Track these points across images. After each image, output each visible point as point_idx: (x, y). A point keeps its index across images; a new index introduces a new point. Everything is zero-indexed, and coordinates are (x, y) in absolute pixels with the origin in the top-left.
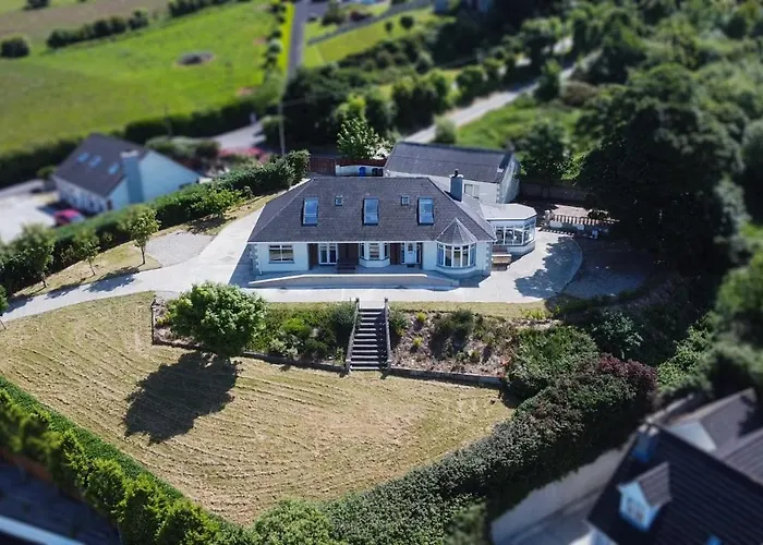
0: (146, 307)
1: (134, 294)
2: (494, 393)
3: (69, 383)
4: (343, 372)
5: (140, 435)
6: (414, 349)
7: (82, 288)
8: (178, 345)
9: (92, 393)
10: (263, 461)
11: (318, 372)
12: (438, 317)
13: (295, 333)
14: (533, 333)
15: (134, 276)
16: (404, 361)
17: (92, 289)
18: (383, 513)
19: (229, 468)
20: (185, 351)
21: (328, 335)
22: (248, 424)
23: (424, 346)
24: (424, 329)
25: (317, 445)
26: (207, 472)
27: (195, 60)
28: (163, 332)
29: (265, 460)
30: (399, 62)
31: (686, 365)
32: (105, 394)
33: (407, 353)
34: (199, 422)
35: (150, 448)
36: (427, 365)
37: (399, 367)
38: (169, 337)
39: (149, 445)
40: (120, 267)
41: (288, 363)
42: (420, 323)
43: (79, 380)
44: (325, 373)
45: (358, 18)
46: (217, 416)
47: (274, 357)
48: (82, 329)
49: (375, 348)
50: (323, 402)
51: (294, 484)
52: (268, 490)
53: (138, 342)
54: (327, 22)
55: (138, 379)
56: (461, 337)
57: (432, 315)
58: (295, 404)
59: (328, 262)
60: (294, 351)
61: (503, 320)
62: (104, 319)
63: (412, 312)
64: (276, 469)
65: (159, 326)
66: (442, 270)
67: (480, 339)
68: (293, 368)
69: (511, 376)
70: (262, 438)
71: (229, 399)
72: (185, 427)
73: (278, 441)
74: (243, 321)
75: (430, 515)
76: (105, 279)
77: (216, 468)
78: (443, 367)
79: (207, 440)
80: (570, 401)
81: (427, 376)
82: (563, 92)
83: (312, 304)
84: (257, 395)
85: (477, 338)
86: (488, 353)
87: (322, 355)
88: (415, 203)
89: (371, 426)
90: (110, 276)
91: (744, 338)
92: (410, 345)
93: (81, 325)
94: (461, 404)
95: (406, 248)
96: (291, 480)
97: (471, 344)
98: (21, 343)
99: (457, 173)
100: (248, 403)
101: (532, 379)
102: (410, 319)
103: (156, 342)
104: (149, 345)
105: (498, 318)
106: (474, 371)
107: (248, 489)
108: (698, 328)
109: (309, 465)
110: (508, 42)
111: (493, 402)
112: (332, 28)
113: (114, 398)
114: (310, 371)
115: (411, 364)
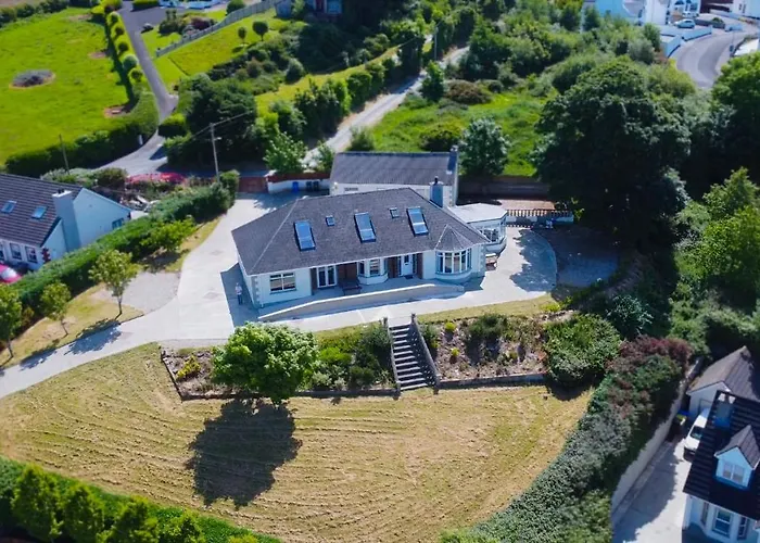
0: (157, 361)
1: (134, 349)
2: (543, 389)
3: (107, 460)
4: (395, 394)
5: (221, 501)
6: (453, 360)
7: (61, 351)
8: (213, 397)
9: (141, 466)
10: (366, 501)
11: (370, 398)
12: (465, 325)
13: (336, 363)
14: (558, 326)
15: (119, 328)
16: (448, 373)
17: (75, 350)
18: (536, 526)
19: (335, 515)
20: (224, 402)
21: (369, 360)
22: (331, 466)
23: (461, 355)
24: (456, 338)
25: (410, 473)
26: (315, 525)
27: (35, 81)
28: (188, 385)
29: (367, 499)
30: (268, 70)
31: (685, 334)
32: (159, 464)
33: (448, 365)
34: (278, 473)
35: (240, 513)
36: (471, 374)
37: (446, 380)
38: (198, 390)
39: (237, 509)
40: (93, 320)
41: (337, 395)
42: (450, 333)
43: (119, 454)
44: (376, 399)
45: (202, 26)
46: (294, 463)
47: (320, 391)
48: (91, 397)
49: (415, 365)
50: (394, 428)
51: (409, 517)
52: (387, 529)
53: (164, 399)
54: (165, 31)
55: (187, 441)
56: (492, 340)
57: (458, 323)
58: (366, 436)
59: (327, 284)
60: (341, 381)
61: (525, 318)
62: (110, 382)
63: (439, 322)
64: (383, 505)
65: (182, 379)
66: (443, 277)
67: (510, 339)
68: (344, 399)
69: (556, 371)
70: (352, 476)
71: (298, 444)
72: (267, 483)
73: (370, 477)
74: (303, 360)
75: (576, 518)
76: (84, 337)
77: (321, 518)
78: (488, 372)
79: (296, 492)
80: (634, 384)
81: (476, 383)
82: (448, 90)
83: (337, 330)
84: (324, 433)
85: (508, 339)
86: (522, 351)
87: (368, 380)
88: (404, 214)
89: (450, 443)
90: (87, 334)
91: (722, 303)
92: (448, 356)
93: (86, 395)
94: (519, 405)
95: (403, 261)
96: (404, 514)
97: (503, 346)
98: (23, 425)
99: (436, 180)
100: (319, 445)
101: (576, 370)
102: (439, 330)
103: (186, 397)
104: (178, 401)
105: (520, 317)
106: (516, 371)
107: (366, 532)
108: (676, 299)
109: (412, 494)
110: (370, 44)
111: (546, 398)
112: (175, 37)
113: (172, 466)
114: (361, 399)
115: (456, 375)
